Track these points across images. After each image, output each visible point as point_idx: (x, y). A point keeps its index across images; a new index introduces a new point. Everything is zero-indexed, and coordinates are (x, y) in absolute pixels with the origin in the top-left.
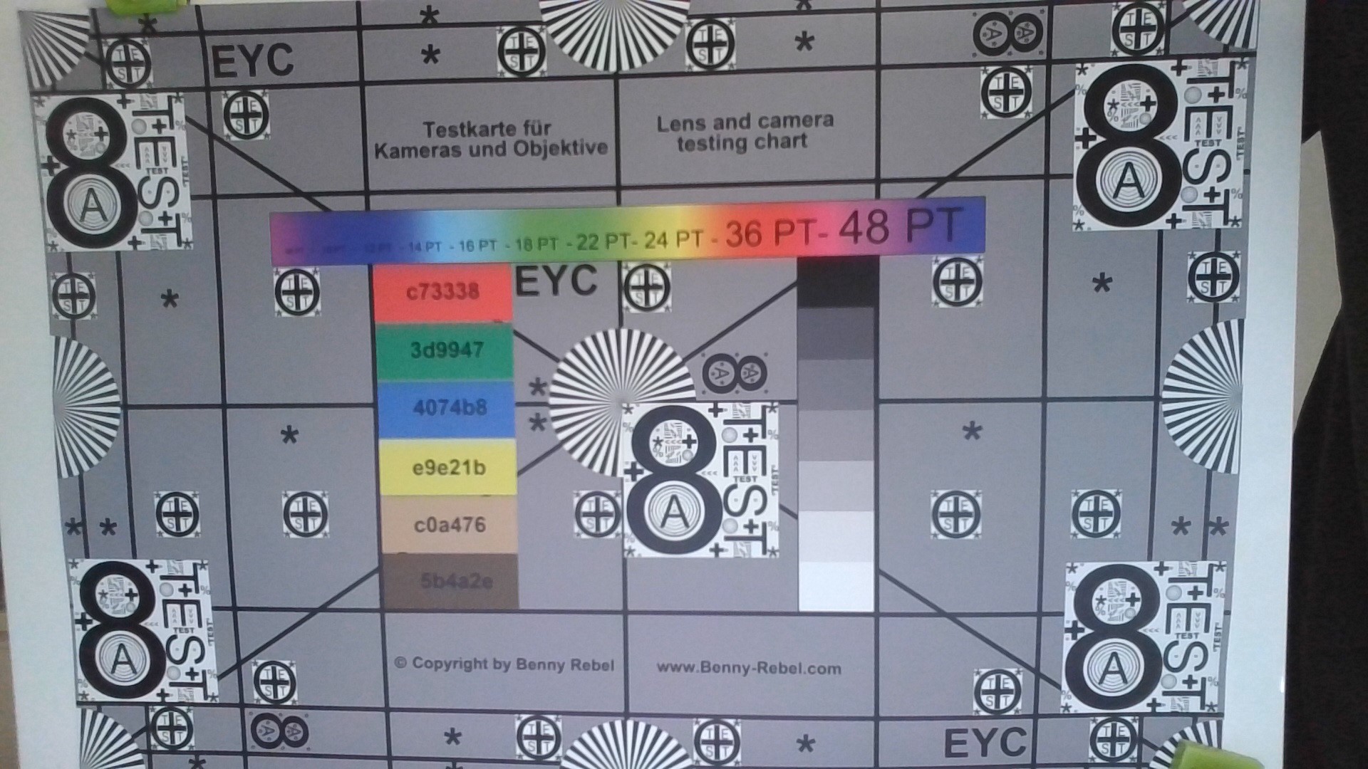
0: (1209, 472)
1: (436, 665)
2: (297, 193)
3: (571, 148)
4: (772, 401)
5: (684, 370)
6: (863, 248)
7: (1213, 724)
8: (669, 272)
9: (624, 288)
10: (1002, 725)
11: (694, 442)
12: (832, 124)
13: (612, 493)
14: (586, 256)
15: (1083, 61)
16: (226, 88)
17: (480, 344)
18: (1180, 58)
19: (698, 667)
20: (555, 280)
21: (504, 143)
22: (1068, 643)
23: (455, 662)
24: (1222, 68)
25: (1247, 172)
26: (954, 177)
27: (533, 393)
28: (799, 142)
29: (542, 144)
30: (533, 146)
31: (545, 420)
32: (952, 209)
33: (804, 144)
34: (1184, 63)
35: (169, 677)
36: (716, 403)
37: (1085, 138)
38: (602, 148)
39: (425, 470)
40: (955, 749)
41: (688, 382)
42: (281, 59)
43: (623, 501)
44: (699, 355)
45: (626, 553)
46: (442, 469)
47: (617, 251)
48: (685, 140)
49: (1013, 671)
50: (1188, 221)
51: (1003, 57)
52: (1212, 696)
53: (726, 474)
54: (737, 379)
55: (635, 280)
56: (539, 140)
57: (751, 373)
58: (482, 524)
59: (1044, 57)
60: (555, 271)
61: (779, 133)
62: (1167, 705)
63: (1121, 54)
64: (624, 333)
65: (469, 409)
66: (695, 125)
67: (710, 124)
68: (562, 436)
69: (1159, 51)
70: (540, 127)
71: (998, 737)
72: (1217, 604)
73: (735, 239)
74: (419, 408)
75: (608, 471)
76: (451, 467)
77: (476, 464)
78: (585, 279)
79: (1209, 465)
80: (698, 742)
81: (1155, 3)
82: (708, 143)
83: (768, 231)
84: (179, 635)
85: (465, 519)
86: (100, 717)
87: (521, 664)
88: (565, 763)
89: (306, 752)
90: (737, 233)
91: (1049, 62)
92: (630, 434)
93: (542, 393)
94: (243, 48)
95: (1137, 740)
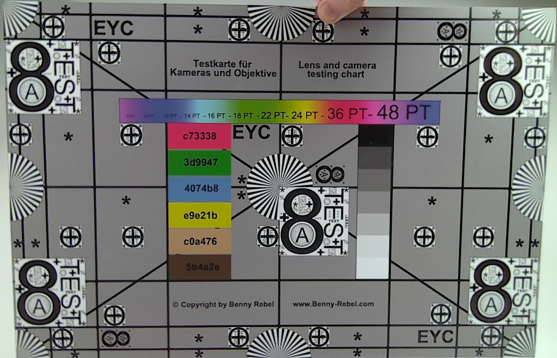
0: (531, 220)
1: (192, 306)
2: (133, 89)
3: (260, 74)
4: (346, 187)
5: (308, 173)
6: (388, 121)
7: (533, 329)
8: (302, 129)
10: (443, 329)
11: (312, 204)
12: (375, 68)
13: (274, 227)
14: (265, 122)
15: (483, 44)
16: (100, 40)
17: (216, 160)
19: (311, 304)
20: (251, 132)
21: (230, 70)
22: (472, 293)
23: (201, 304)
24: (541, 49)
25: (550, 93)
26: (427, 92)
27: (240, 182)
28: (361, 75)
29: (247, 72)
30: (243, 72)
32: (426, 106)
33: (363, 76)
34: (526, 47)
35: (62, 314)
36: (321, 187)
37: (484, 77)
38: (274, 74)
39: (189, 216)
40: (422, 339)
41: (309, 178)
42: (127, 27)
43: (279, 231)
44: (315, 166)
45: (280, 254)
46: (197, 216)
47: (279, 119)
48: (311, 72)
49: (448, 305)
50: (526, 114)
51: (450, 41)
52: (532, 317)
53: (325, 219)
54: (331, 177)
55: (287, 133)
56: (246, 70)
57: (337, 175)
58: (216, 241)
59: (467, 42)
60: (251, 128)
61: (352, 71)
62: (514, 321)
63: (499, 42)
64: (281, 156)
65: (210, 189)
66: (315, 66)
67: (322, 66)
68: (252, 202)
69: (515, 42)
70: (246, 63)
71: (441, 334)
72: (534, 276)
73: (331, 116)
74: (187, 189)
75: (273, 217)
76: (201, 215)
77: (213, 214)
78: (265, 132)
79: (531, 217)
80: (310, 337)
81: (513, 22)
82: (321, 74)
83: (346, 113)
84: (68, 294)
85: (207, 238)
86: (27, 334)
87: (232, 304)
88: (251, 349)
89: (129, 348)
90: (333, 113)
91: (469, 44)
92: (283, 201)
93: (244, 182)
94: (109, 22)
95: (501, 336)
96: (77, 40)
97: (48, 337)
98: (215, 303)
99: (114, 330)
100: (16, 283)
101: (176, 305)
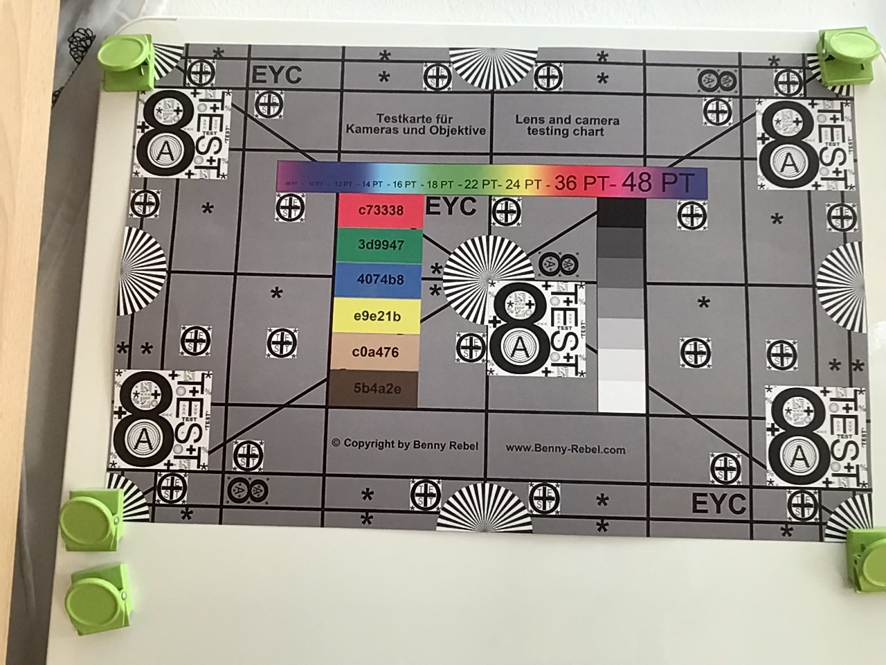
0: (849, 332)
1: (360, 444)
2: (296, 150)
3: (464, 131)
4: (581, 282)
5: (528, 262)
6: (636, 194)
7: (866, 496)
8: (520, 203)
9: (492, 212)
10: (730, 492)
11: (533, 305)
12: (618, 124)
13: (481, 335)
14: (470, 192)
15: (760, 97)
16: (258, 89)
17: (402, 242)
18: (813, 99)
19: (533, 448)
20: (450, 206)
21: (424, 127)
22: (769, 438)
23: (373, 443)
24: (836, 105)
25: (855, 161)
26: (688, 157)
27: (434, 272)
28: (599, 132)
29: (446, 128)
30: (441, 129)
32: (688, 174)
33: (602, 135)
34: (815, 101)
35: (175, 452)
36: (547, 281)
37: (763, 139)
38: (483, 131)
39: (362, 317)
40: (699, 507)
41: (530, 268)
42: (294, 75)
43: (487, 339)
44: (537, 252)
45: (488, 372)
46: (373, 317)
47: (489, 190)
48: (532, 128)
49: (735, 455)
50: (825, 186)
51: (715, 93)
52: (863, 477)
53: (553, 325)
54: (560, 268)
55: (499, 208)
56: (445, 126)
57: (568, 265)
58: (396, 352)
59: (738, 94)
60: (451, 201)
61: (588, 127)
62: (836, 483)
63: (780, 95)
64: (491, 238)
65: (392, 281)
66: (538, 121)
67: (547, 120)
69: (801, 95)
70: (446, 118)
71: (727, 500)
72: (862, 415)
73: (560, 185)
74: (361, 279)
75: (478, 322)
76: (378, 316)
77: (395, 315)
78: (469, 206)
79: (849, 327)
80: (532, 498)
81: (797, 71)
82: (546, 131)
83: (580, 182)
84: (186, 422)
85: (385, 348)
86: (123, 479)
87: (417, 445)
88: (443, 513)
89: (265, 505)
90: (561, 182)
91: (741, 97)
92: (493, 299)
93: (439, 272)
94: (271, 68)
95: (818, 506)
96: (228, 89)
97: (152, 485)
98: (393, 442)
99: (246, 477)
100: (115, 404)
101: (336, 442)
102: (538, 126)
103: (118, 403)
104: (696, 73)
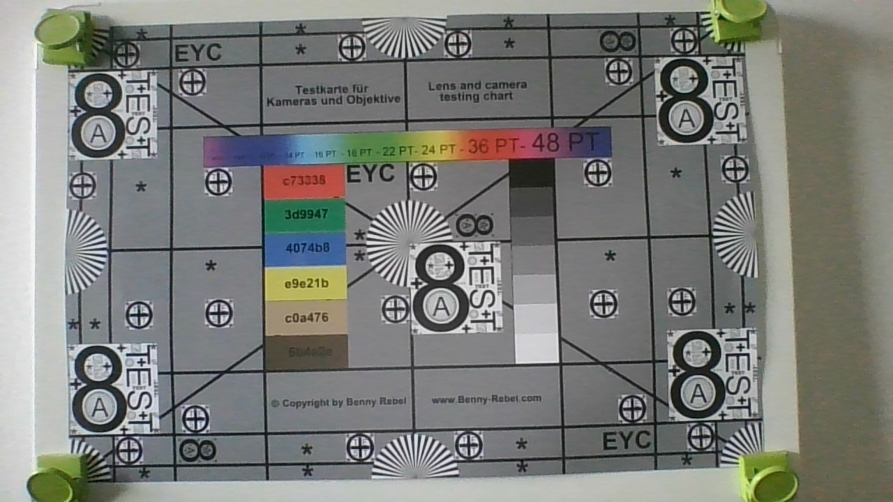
0: (743, 277)
1: (297, 404)
2: (221, 125)
3: (380, 100)
4: (497, 241)
5: (445, 224)
6: (545, 154)
7: (756, 425)
8: (436, 168)
9: (410, 177)
10: (636, 429)
11: (452, 265)
12: (526, 87)
13: (403, 296)
14: (388, 159)
15: (658, 56)
16: (181, 68)
17: (326, 210)
19: (457, 400)
20: (370, 173)
21: (341, 97)
22: (671, 379)
23: (309, 402)
24: (729, 61)
25: (747, 114)
26: (593, 116)
27: (357, 238)
28: (508, 96)
29: (363, 97)
30: (358, 98)
31: (364, 254)
32: (593, 133)
33: (511, 98)
34: (710, 58)
35: (129, 418)
36: (464, 242)
37: (662, 96)
38: (397, 99)
39: (292, 285)
40: (609, 444)
41: (448, 231)
42: (215, 51)
43: (411, 301)
44: (454, 215)
45: (412, 332)
46: (302, 284)
47: (406, 156)
48: (444, 94)
49: (641, 396)
50: (719, 140)
51: (616, 53)
52: (754, 409)
53: (471, 284)
54: (476, 229)
55: (416, 173)
56: (361, 95)
57: (484, 225)
58: (327, 317)
59: (637, 54)
60: (370, 168)
61: (497, 91)
62: (730, 415)
63: (677, 53)
64: (410, 203)
65: (319, 248)
66: (450, 87)
67: (458, 85)
68: (374, 263)
69: (696, 52)
70: (362, 88)
71: (634, 437)
72: (753, 353)
73: (474, 149)
74: (289, 249)
75: (402, 284)
76: (307, 283)
77: (323, 281)
78: (387, 173)
79: (742, 273)
80: (457, 446)
81: (692, 29)
82: (457, 97)
83: (492, 144)
84: (136, 391)
85: (316, 314)
86: (84, 444)
87: (350, 402)
88: (377, 463)
89: (214, 463)
90: (474, 146)
91: (640, 57)
92: (414, 262)
93: (362, 238)
94: (193, 46)
95: (715, 437)
96: (153, 69)
97: (111, 449)
98: (328, 401)
99: (195, 438)
100: (71, 377)
101: (275, 404)
102: (450, 92)
103: (74, 376)
104: (597, 34)
